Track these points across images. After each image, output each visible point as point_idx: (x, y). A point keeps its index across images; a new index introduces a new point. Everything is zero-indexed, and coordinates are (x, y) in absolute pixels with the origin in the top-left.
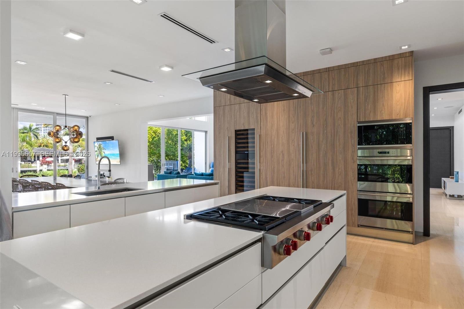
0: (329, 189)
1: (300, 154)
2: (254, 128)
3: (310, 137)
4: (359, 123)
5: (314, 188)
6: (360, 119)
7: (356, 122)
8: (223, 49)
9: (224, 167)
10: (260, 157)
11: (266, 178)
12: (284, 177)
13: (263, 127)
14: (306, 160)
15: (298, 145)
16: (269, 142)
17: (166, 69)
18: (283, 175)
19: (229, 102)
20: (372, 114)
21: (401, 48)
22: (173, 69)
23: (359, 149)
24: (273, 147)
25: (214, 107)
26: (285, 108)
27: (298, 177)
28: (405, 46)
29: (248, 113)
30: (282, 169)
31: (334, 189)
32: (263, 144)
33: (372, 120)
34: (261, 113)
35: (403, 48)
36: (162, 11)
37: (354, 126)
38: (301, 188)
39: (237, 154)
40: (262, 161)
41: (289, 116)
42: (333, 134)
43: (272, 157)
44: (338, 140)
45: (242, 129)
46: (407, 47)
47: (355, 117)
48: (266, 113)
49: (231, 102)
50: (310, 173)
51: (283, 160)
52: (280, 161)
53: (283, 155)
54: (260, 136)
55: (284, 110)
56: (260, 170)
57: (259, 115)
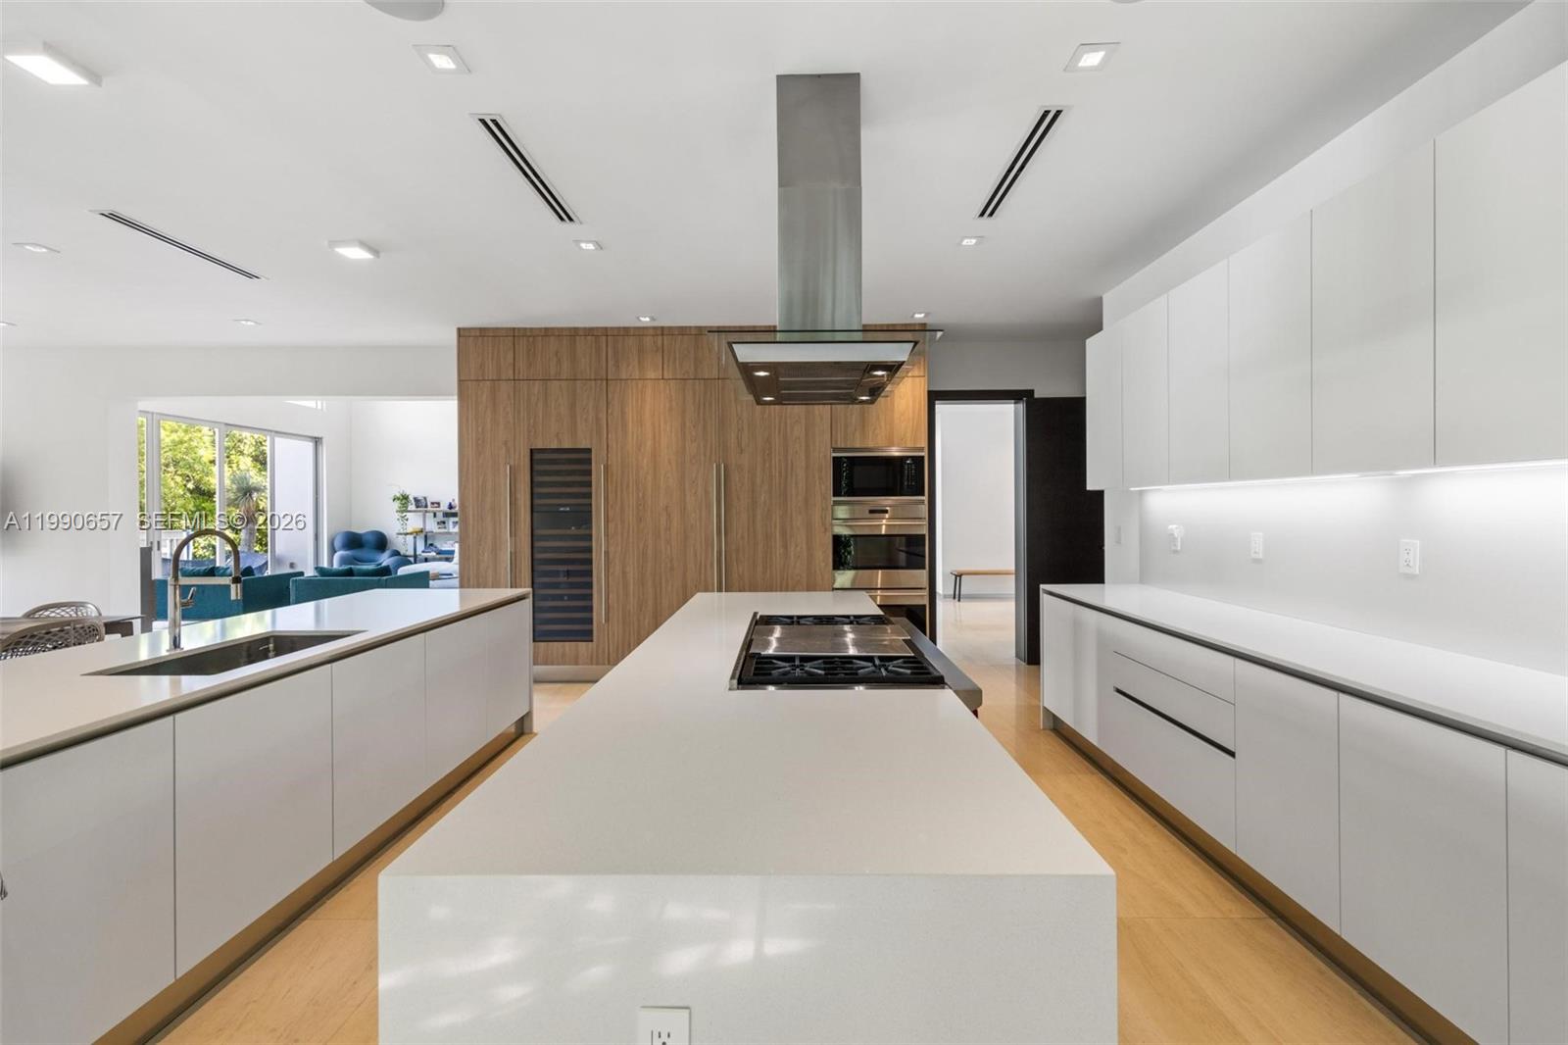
0: (776, 591)
1: (710, 512)
2: (589, 447)
3: (735, 477)
4: (835, 450)
5: (744, 591)
6: (836, 443)
7: (829, 450)
8: (578, 242)
9: (495, 549)
10: (607, 521)
11: (624, 573)
12: (672, 569)
13: (614, 446)
14: (726, 528)
15: (707, 493)
16: (631, 485)
17: (356, 254)
18: (669, 565)
19: (511, 372)
20: (858, 435)
21: (913, 316)
22: (378, 257)
23: (836, 503)
24: (643, 497)
25: (460, 381)
26: (674, 403)
27: (706, 566)
28: (920, 313)
29: (572, 406)
30: (666, 549)
31: (787, 590)
32: (616, 487)
33: (858, 446)
34: (610, 411)
35: (917, 316)
36: (490, 111)
37: (825, 456)
38: (713, 591)
39: (535, 514)
40: (611, 530)
41: (683, 425)
42: (783, 471)
43: (640, 520)
44: (794, 485)
45: (552, 447)
46: (922, 315)
47: (827, 436)
48: (623, 413)
49: (519, 373)
50: (734, 556)
51: (668, 529)
52: (662, 532)
53: (669, 515)
54: (606, 468)
55: (671, 409)
56: (607, 553)
57: (603, 416)
